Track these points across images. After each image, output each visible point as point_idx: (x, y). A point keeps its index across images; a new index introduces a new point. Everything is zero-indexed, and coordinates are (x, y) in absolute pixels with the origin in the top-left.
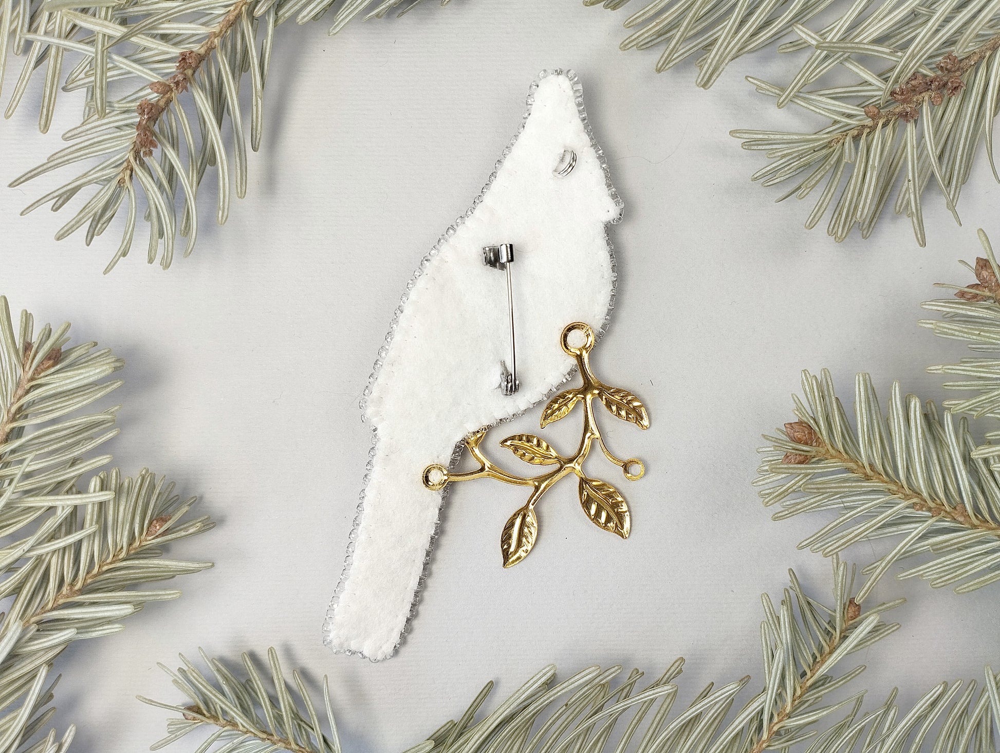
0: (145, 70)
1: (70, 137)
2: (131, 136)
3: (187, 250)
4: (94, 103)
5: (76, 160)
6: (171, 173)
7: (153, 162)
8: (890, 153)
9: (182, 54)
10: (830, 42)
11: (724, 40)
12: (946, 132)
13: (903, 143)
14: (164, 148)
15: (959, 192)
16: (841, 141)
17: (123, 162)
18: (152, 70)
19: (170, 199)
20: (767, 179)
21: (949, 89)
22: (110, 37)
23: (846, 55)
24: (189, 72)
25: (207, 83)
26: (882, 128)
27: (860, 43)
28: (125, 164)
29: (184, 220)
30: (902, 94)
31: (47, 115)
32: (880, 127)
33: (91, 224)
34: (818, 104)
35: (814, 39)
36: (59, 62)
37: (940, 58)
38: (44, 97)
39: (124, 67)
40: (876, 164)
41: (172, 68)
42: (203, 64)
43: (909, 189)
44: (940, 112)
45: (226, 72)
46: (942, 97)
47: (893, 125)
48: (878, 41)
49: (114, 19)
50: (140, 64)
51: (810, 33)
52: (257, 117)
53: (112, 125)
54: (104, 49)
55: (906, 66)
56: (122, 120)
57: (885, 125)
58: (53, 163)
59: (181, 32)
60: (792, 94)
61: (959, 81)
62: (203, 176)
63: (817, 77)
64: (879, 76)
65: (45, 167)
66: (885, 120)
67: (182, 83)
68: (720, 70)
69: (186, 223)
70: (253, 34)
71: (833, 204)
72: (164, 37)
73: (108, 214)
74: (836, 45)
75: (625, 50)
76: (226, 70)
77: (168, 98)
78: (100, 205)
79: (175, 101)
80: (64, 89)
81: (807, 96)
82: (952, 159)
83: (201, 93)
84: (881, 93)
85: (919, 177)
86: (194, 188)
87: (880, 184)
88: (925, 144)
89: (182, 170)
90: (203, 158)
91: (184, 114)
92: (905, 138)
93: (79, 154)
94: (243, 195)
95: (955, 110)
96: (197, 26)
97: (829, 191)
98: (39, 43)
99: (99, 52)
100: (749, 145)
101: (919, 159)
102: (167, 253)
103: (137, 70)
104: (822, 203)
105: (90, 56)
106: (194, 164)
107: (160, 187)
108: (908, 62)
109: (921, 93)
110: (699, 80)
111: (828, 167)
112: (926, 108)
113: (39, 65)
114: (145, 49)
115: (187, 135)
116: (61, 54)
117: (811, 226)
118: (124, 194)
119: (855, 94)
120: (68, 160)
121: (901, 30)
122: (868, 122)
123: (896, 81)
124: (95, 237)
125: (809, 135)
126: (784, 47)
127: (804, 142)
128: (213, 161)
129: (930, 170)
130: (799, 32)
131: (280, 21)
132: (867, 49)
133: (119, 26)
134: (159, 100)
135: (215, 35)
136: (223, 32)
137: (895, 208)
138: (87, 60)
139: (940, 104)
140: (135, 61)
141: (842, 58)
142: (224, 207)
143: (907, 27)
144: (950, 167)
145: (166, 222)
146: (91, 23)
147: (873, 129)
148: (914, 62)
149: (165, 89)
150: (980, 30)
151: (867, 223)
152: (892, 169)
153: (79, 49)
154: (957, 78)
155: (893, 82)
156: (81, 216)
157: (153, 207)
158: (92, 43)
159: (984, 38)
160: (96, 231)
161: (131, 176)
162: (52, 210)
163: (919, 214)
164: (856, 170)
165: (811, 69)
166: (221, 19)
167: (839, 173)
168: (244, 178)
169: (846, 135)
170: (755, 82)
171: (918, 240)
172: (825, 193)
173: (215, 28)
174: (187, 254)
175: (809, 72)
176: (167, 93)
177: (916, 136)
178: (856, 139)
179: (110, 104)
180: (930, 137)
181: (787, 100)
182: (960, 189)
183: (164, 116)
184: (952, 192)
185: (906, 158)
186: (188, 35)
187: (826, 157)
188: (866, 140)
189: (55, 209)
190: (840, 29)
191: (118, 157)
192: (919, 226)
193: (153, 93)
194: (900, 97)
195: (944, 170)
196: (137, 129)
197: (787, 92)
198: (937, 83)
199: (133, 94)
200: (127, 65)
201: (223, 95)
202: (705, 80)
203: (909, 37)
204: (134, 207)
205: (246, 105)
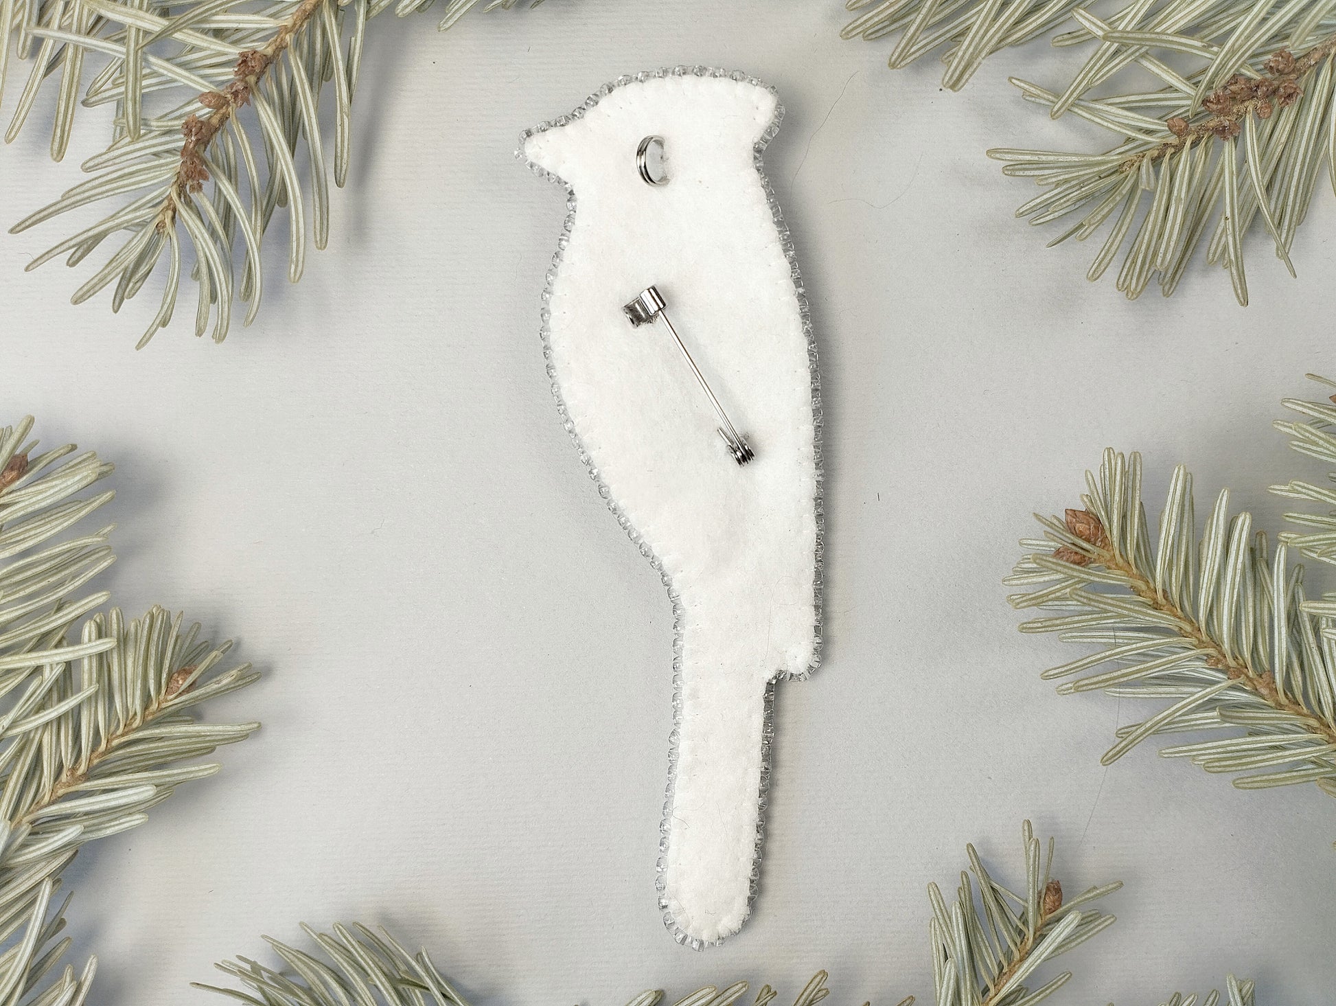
0: (192, 77)
1: (93, 167)
2: (174, 165)
3: (248, 317)
4: (125, 121)
5: (100, 197)
6: (227, 215)
7: (204, 200)
8: (1201, 183)
9: (242, 55)
10: (1123, 31)
11: (980, 27)
12: (1275, 157)
13: (1218, 170)
14: (217, 181)
15: (1293, 235)
16: (1136, 164)
17: (163, 201)
18: (202, 77)
19: (226, 250)
20: (1035, 215)
21: (1281, 96)
22: (147, 33)
23: (1143, 50)
24: (252, 79)
25: (275, 93)
26: (1191, 148)
27: (1163, 33)
28: (166, 203)
29: (245, 279)
30: (1218, 102)
31: (62, 137)
32: (1189, 146)
33: (120, 283)
34: (1104, 115)
35: (1101, 28)
36: (78, 66)
37: (1270, 57)
38: (58, 113)
39: (165, 72)
40: (1183, 196)
41: (228, 74)
42: (270, 68)
43: (1225, 231)
44: (1268, 128)
45: (301, 80)
46: (1271, 107)
47: (1206, 144)
48: (1189, 31)
49: (152, 9)
50: (187, 69)
51: (1095, 20)
52: (342, 141)
53: (148, 151)
54: (137, 48)
55: (1223, 66)
56: (161, 144)
57: (1194, 144)
58: (70, 200)
59: (241, 26)
60: (1070, 100)
61: (1295, 86)
62: (271, 220)
63: (1105, 78)
64: (1188, 79)
65: (59, 206)
66: (1194, 137)
67: (243, 93)
68: (975, 66)
69: (248, 282)
70: (338, 29)
71: (1126, 247)
72: (218, 33)
73: (143, 270)
74: (1130, 35)
75: (847, 39)
76: (300, 76)
77: (223, 114)
78: (132, 257)
79: (232, 118)
80: (84, 103)
81: (1091, 105)
82: (1283, 190)
83: (268, 108)
84: (1189, 102)
85: (1240, 214)
86: (258, 236)
87: (1188, 223)
88: (1249, 170)
89: (241, 210)
90: (270, 197)
91: (244, 136)
92: (1221, 163)
93: (104, 189)
94: (323, 244)
95: (1288, 126)
96: (262, 19)
97: (1120, 230)
98: (52, 41)
99: (132, 52)
100: (1011, 170)
101: (1240, 189)
102: (222, 321)
103: (183, 77)
104: (1111, 246)
105: (119, 58)
106: (259, 204)
107: (213, 233)
108: (1225, 59)
109: (1243, 101)
110: (947, 79)
111: (1118, 198)
112: (1249, 122)
113: (50, 72)
114: (194, 49)
115: (249, 164)
116: (80, 56)
117: (1095, 276)
118: (164, 242)
119: (1155, 103)
120: (89, 197)
121: (1216, 19)
122: (1174, 140)
123: (1209, 87)
124: (126, 300)
125: (1094, 156)
126: (1060, 38)
127: (1086, 165)
128: (283, 200)
129: (1255, 205)
130: (1081, 19)
131: (374, 13)
132: (1172, 42)
133: (157, 17)
134: (211, 117)
135: (286, 30)
136: (297, 27)
137: (1208, 256)
138: (115, 64)
139: (1269, 117)
140: (180, 65)
141: (1137, 54)
142: (297, 260)
143: (1225, 14)
144: (1280, 202)
145: (220, 280)
146: (120, 13)
147: (1179, 149)
148: (1234, 60)
149: (219, 102)
150: (1321, 19)
151: (1169, 275)
152: (1204, 203)
153: (104, 48)
154: (1291, 81)
155: (1205, 87)
156: (106, 271)
157: (203, 260)
158: (121, 41)
159: (1328, 31)
160: (126, 293)
161: (173, 218)
162: (68, 264)
163: (1240, 263)
164: (1155, 204)
165: (1096, 68)
166: (294, 9)
167: (1133, 207)
168: (325, 222)
169: (1143, 157)
170: (1022, 85)
171: (1238, 297)
172: (1114, 233)
173: (287, 20)
174: (248, 322)
175: (1093, 72)
176: (222, 108)
177: (1236, 159)
178: (1156, 161)
179: (145, 122)
180: (1255, 161)
181: (1064, 108)
182: (1294, 231)
183: (217, 137)
184: (1284, 235)
185: (1223, 187)
186: (250, 31)
187: (1115, 187)
188: (1170, 165)
189: (72, 263)
190: (1136, 14)
191: (155, 193)
192: (1240, 281)
193: (202, 108)
194: (1215, 107)
195: (1273, 203)
196: (182, 155)
197: (1064, 98)
198: (1265, 89)
199: (178, 109)
200: (170, 71)
201: (297, 113)
202: (954, 78)
203: (1228, 27)
204: (177, 259)
205: (327, 125)
